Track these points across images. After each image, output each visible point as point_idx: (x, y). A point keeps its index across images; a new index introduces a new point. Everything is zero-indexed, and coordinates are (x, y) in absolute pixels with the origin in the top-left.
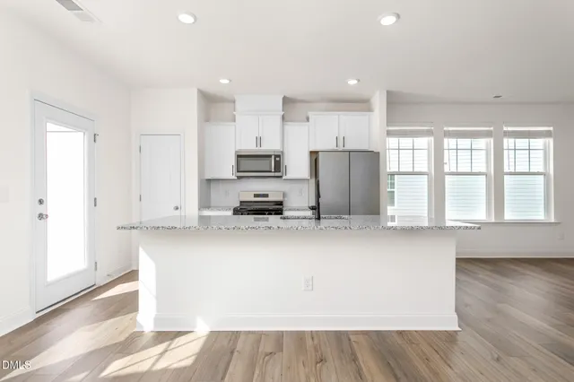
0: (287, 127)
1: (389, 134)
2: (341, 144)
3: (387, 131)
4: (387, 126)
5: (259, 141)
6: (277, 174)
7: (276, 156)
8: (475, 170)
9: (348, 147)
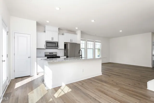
0: (59, 36)
1: (81, 40)
2: (71, 41)
3: (81, 39)
4: (81, 38)
5: (52, 38)
6: (57, 48)
7: (57, 43)
8: (91, 48)
9: (73, 42)
